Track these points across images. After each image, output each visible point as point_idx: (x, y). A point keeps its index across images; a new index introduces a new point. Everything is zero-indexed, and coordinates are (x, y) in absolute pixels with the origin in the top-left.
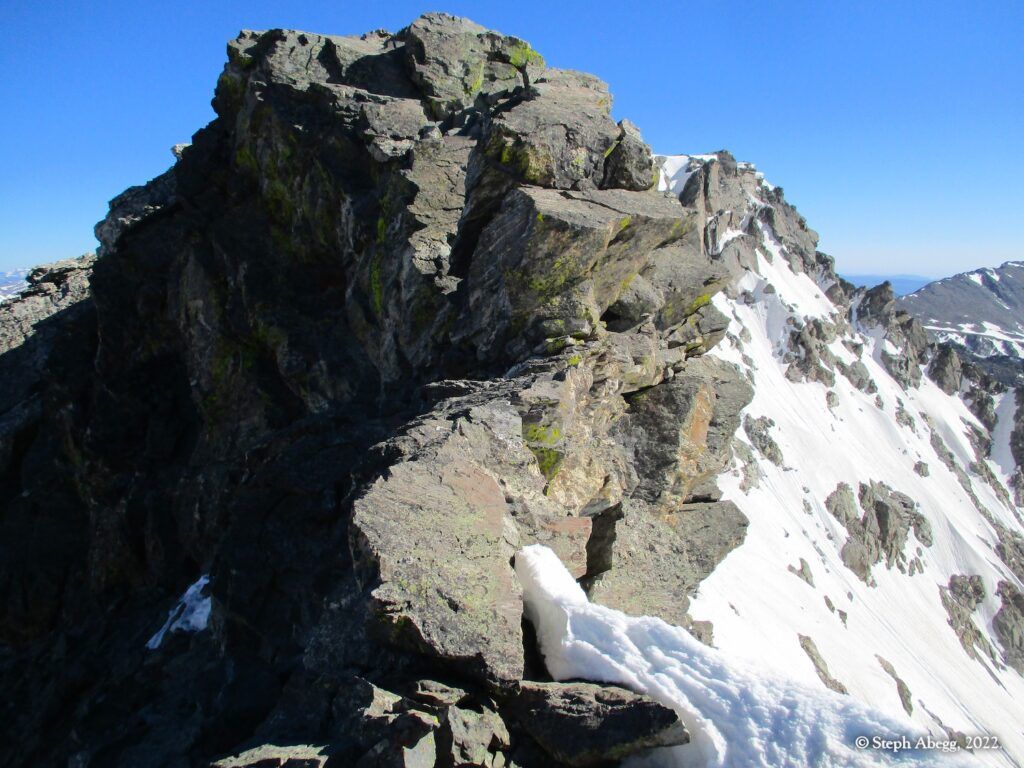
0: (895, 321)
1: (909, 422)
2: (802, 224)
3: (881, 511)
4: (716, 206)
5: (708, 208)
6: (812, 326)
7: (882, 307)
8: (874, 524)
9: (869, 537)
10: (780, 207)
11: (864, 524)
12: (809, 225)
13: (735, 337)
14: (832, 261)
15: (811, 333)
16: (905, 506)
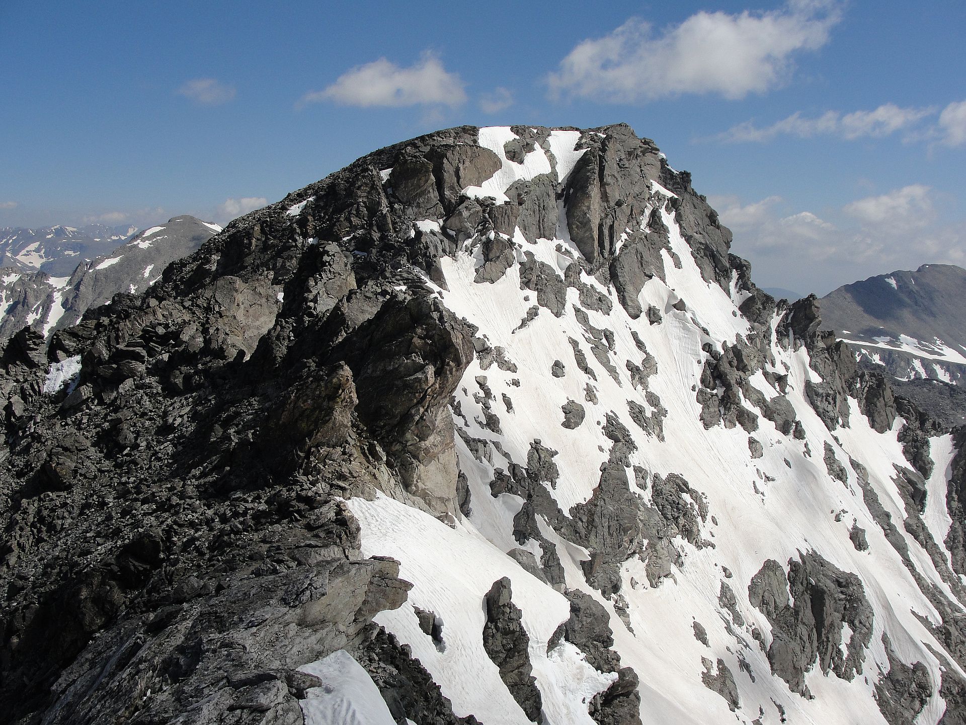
0: (821, 344)
1: (840, 475)
2: (712, 218)
3: (817, 597)
4: (615, 194)
5: (605, 197)
6: (731, 355)
7: (807, 326)
8: (807, 615)
9: (802, 630)
10: (687, 196)
11: (796, 612)
12: (722, 220)
13: (637, 369)
14: (748, 267)
15: (730, 363)
16: (840, 584)
